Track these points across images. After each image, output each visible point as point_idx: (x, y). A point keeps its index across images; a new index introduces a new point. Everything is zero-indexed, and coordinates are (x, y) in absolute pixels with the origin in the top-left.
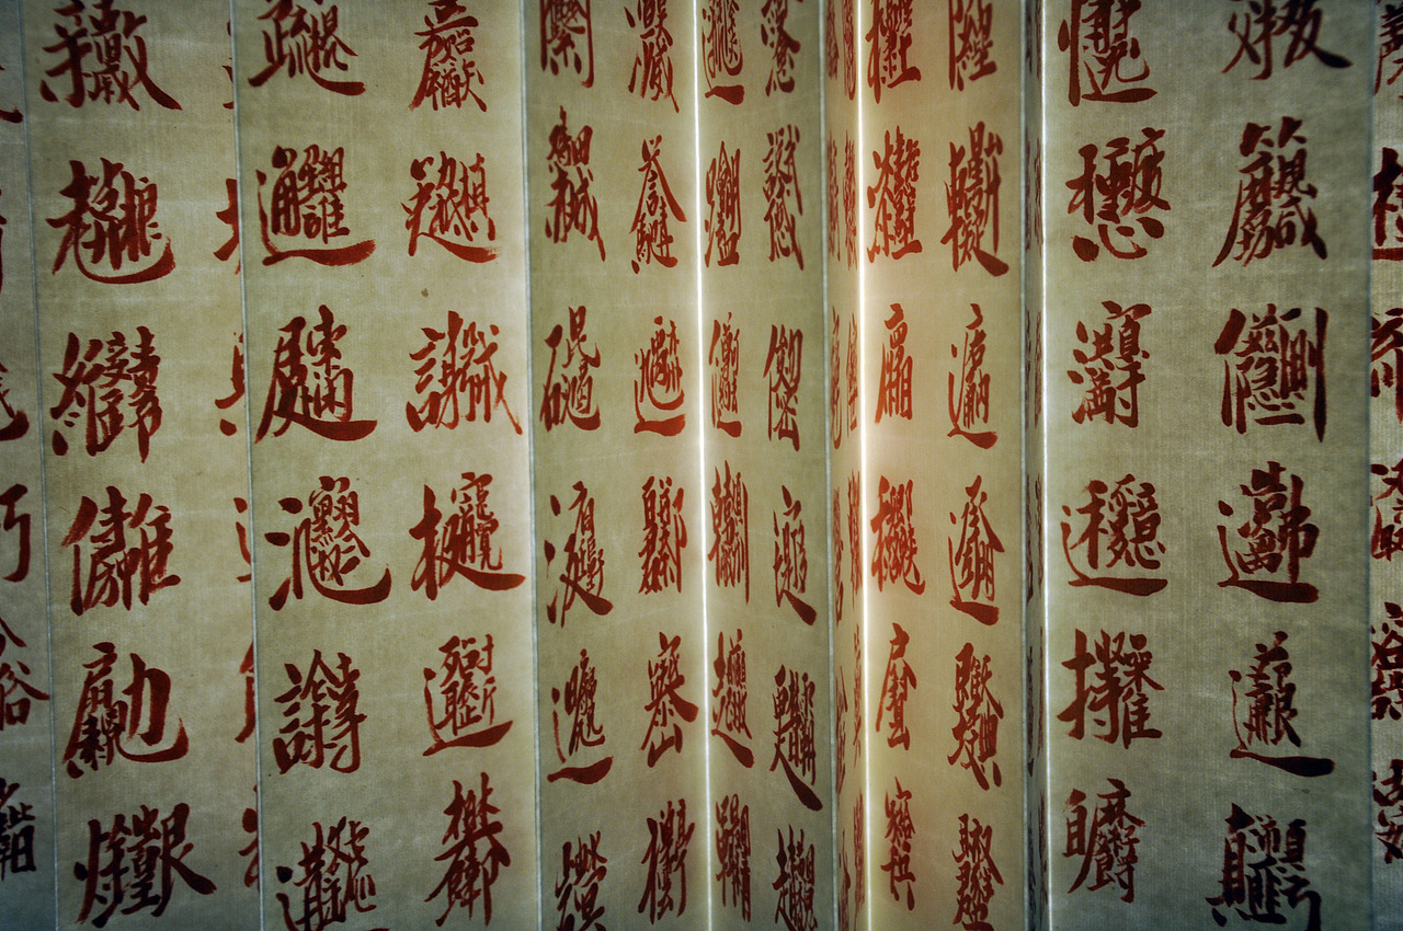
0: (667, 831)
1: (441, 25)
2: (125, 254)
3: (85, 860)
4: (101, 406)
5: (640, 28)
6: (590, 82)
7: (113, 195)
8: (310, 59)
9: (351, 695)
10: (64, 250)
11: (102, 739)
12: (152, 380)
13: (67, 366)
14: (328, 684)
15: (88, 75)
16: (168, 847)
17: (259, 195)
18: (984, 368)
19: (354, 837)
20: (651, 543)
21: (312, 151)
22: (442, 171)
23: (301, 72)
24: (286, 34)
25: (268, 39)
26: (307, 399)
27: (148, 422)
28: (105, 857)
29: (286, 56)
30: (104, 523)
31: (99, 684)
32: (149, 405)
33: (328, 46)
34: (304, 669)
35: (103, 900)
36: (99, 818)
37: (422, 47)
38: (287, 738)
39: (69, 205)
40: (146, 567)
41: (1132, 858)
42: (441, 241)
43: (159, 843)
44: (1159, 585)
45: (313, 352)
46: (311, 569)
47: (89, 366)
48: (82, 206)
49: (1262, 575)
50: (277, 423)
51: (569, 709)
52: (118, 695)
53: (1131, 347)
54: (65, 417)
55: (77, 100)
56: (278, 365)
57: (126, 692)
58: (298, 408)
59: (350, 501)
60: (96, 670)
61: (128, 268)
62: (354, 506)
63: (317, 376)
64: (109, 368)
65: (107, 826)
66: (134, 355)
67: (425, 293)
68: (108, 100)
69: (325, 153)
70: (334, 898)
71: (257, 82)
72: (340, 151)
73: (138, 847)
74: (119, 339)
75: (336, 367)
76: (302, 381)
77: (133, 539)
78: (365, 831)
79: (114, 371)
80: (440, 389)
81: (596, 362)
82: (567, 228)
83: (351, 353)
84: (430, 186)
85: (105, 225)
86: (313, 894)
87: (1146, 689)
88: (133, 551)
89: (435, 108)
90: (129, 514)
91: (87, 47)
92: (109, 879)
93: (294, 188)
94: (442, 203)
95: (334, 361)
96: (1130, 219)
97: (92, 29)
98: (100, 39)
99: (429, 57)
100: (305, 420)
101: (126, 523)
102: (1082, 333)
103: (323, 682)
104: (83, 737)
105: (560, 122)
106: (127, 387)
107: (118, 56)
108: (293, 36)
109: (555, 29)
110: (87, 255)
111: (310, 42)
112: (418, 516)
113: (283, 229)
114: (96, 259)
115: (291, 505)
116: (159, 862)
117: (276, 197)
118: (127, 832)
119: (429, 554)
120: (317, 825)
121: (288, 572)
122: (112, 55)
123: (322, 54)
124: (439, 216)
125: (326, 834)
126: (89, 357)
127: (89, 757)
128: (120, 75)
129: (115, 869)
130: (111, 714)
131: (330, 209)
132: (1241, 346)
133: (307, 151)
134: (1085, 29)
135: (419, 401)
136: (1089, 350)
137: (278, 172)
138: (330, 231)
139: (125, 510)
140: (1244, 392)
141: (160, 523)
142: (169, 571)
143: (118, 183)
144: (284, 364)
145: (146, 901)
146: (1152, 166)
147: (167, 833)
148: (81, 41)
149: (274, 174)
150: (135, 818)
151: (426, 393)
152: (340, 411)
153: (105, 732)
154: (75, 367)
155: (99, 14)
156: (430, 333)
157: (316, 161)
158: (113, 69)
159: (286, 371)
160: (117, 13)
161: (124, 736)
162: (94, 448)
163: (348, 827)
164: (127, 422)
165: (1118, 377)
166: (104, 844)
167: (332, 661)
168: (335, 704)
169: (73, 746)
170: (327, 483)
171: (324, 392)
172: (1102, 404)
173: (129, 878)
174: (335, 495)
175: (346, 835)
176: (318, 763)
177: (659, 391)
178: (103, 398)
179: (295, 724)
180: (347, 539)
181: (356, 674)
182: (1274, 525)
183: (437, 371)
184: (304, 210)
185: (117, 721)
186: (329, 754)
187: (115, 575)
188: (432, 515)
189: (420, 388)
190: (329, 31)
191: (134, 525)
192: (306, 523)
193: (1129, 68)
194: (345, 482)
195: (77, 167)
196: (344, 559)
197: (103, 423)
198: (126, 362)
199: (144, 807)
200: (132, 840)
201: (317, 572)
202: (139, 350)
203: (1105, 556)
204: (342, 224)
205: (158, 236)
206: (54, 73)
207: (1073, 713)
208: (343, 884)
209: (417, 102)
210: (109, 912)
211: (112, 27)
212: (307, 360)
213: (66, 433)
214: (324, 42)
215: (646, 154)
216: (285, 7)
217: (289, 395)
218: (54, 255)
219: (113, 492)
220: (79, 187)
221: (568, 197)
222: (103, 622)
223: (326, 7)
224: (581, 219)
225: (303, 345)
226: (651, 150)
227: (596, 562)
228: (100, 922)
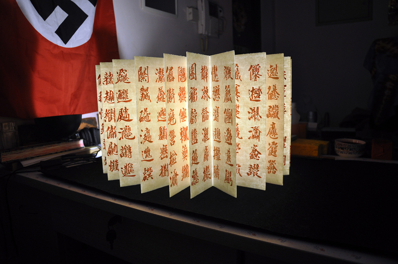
2: (112, 100)
3: (110, 165)
4: (110, 117)
5: (158, 74)
6: (148, 82)
9: (130, 150)
10: (105, 100)
11: (111, 152)
13: (106, 112)
15: (108, 81)
17: (117, 95)
20: (161, 134)
21: (124, 90)
23: (122, 81)
25: (118, 78)
26: (123, 117)
27: (115, 118)
28: (112, 165)
29: (120, 80)
30: (110, 129)
31: (111, 146)
34: (124, 147)
38: (122, 154)
39: (106, 95)
41: (219, 174)
43: (118, 163)
44: (220, 141)
45: (124, 112)
46: (124, 136)
47: (108, 112)
48: (107, 95)
49: (228, 141)
50: (119, 120)
51: (145, 153)
52: (113, 148)
53: (218, 112)
54: (106, 118)
55: (107, 84)
56: (119, 114)
58: (122, 118)
61: (112, 102)
62: (130, 129)
63: (124, 115)
64: (111, 113)
65: (112, 161)
66: (113, 111)
68: (110, 84)
71: (116, 83)
72: (127, 90)
74: (112, 109)
76: (122, 115)
78: (132, 164)
81: (150, 114)
82: (144, 99)
83: (129, 112)
85: (110, 97)
86: (126, 171)
87: (220, 154)
88: (114, 132)
91: (108, 78)
92: (113, 167)
93: (121, 94)
95: (127, 113)
96: (217, 96)
100: (123, 119)
101: (113, 129)
102: (214, 110)
103: (126, 148)
105: (142, 87)
106: (113, 115)
108: (121, 78)
109: (141, 77)
110: (108, 100)
111: (123, 78)
113: (120, 99)
114: (109, 101)
115: (121, 129)
117: (119, 95)
121: (121, 136)
125: (127, 165)
127: (110, 154)
129: (113, 166)
130: (112, 150)
131: (126, 96)
132: (226, 113)
134: (213, 73)
136: (215, 112)
137: (119, 93)
138: (126, 99)
140: (226, 119)
143: (111, 93)
145: (117, 169)
146: (219, 90)
149: (118, 93)
150: (115, 161)
152: (128, 118)
155: (109, 75)
158: (111, 80)
159: (120, 114)
160: (111, 74)
161: (114, 152)
162: (109, 121)
163: (130, 164)
164: (113, 118)
165: (217, 116)
166: (112, 163)
167: (127, 146)
168: (128, 151)
169: (108, 153)
170: (126, 126)
171: (126, 116)
172: (216, 119)
173: (115, 167)
174: (127, 128)
175: (130, 165)
177: (162, 116)
179: (123, 152)
180: (129, 132)
181: (131, 147)
182: (229, 135)
184: (122, 96)
186: (127, 156)
187: (112, 135)
190: (126, 77)
192: (124, 131)
193: (217, 77)
194: (129, 126)
195: (107, 91)
196: (129, 135)
200: (115, 163)
203: (216, 138)
204: (128, 98)
206: (104, 81)
207: (214, 156)
208: (130, 170)
210: (113, 170)
211: (111, 76)
212: (123, 113)
213: (106, 120)
214: (125, 78)
215: (159, 89)
216: (120, 74)
217: (121, 117)
218: (104, 101)
219: (111, 126)
220: (107, 93)
221: (144, 96)
222: (111, 140)
223: (125, 74)
224: (146, 98)
225: (123, 111)
226: (160, 88)
227: (150, 137)
228: (112, 171)
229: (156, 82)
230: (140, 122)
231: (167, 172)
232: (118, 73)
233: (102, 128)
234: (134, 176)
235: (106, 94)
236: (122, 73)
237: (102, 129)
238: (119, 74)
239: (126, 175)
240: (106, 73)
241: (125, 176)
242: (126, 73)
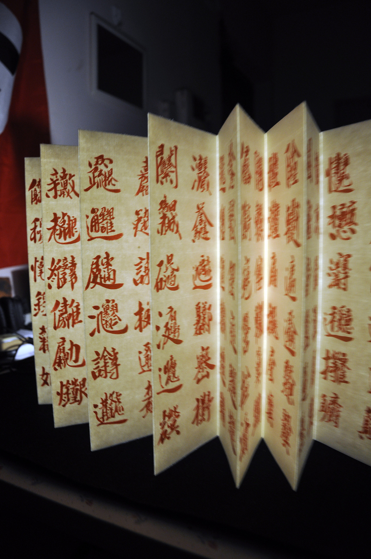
0: (203, 401)
1: (145, 173)
2: (67, 236)
3: (59, 391)
4: (61, 276)
5: (197, 171)
6: (176, 187)
7: (64, 221)
8: (104, 183)
9: (116, 359)
10: (51, 236)
11: (63, 361)
12: (75, 269)
13: (52, 266)
14: (109, 356)
15: (58, 191)
16: (81, 388)
17: (86, 222)
18: (294, 277)
19: (117, 396)
20: (198, 322)
21: (104, 209)
22: (145, 213)
23: (101, 186)
24: (96, 177)
25: (90, 178)
26: (101, 278)
27: (74, 280)
28: (65, 390)
29: (96, 183)
30: (62, 307)
31: (61, 348)
32: (74, 276)
33: (109, 179)
34: (101, 352)
35: (64, 401)
36: (62, 381)
37: (140, 179)
38: (96, 371)
39: (53, 224)
40: (73, 318)
41: (338, 416)
42: (145, 233)
43: (78, 387)
44: (351, 339)
45: (103, 265)
46: (103, 325)
47: (58, 266)
48: (56, 225)
50: (92, 285)
51: (165, 373)
52: (66, 350)
53: (345, 267)
54: (51, 279)
55: (55, 197)
56: (92, 269)
57: (69, 350)
58: (98, 281)
59: (115, 306)
60: (60, 344)
61: (68, 240)
62: (116, 307)
63: (104, 271)
64: (63, 266)
65: (65, 383)
66: (70, 263)
67: (139, 247)
68: (64, 196)
69: (108, 209)
70: (111, 412)
71: (86, 190)
72: (113, 208)
73: (73, 388)
74: (66, 259)
75: (110, 269)
76: (99, 273)
77: (70, 311)
78: (121, 395)
79: (64, 267)
80: (144, 274)
81: (177, 270)
82: (166, 231)
83: (115, 265)
84: (141, 218)
85: (62, 229)
86: (105, 411)
87: (346, 369)
88: (70, 314)
89: (143, 195)
90: (68, 304)
91: (59, 183)
92: (66, 396)
93: (97, 219)
94: (145, 222)
95: (110, 267)
96: (346, 228)
97: (60, 179)
98: (62, 181)
99: (142, 181)
100: (101, 284)
101: (68, 307)
102: (331, 262)
103: (107, 355)
104: (57, 361)
105: (164, 199)
106: (68, 271)
107: (67, 185)
108: (98, 177)
109: (162, 172)
110: (57, 237)
111: (104, 179)
112: (137, 309)
113: (94, 231)
114: (60, 238)
116: (79, 392)
117: (92, 222)
118: (70, 384)
119: (140, 320)
120: (106, 394)
121: (95, 326)
122: (65, 185)
123: (107, 182)
124: (144, 226)
125: (108, 395)
126: (58, 264)
127: (59, 366)
128: (67, 190)
129: (67, 393)
130: (65, 355)
131: (109, 225)
133: (102, 208)
134: (333, 171)
135: (137, 278)
136: (333, 267)
137: (93, 215)
138: (109, 231)
139: (68, 303)
141: (77, 307)
142: (80, 319)
143: (66, 218)
144: (94, 269)
145: (76, 401)
146: (352, 212)
147: (81, 385)
148: (57, 182)
149: (91, 216)
150: (72, 381)
151: (139, 275)
152: (112, 281)
153: (63, 360)
154: (54, 266)
155: (62, 175)
156: (141, 259)
157: (105, 211)
158: (65, 189)
159: (95, 270)
160: (67, 174)
161: (68, 361)
162: (59, 287)
164: (67, 281)
165: (342, 276)
166: (64, 387)
167: (110, 350)
168: (110, 361)
169: (55, 363)
170: (108, 301)
171: (107, 276)
172: (336, 284)
173: (71, 396)
174: (110, 304)
175: (115, 395)
176: (106, 377)
177: (203, 277)
178: (62, 274)
179: (98, 367)
180: (114, 316)
181: (117, 353)
183: (143, 269)
184: (101, 225)
185: (66, 357)
186: (109, 375)
187: (65, 320)
188: (141, 309)
189: (137, 274)
190: (110, 175)
191: (70, 307)
192: (101, 313)
193: (346, 182)
194: (113, 301)
195: (55, 214)
196: (113, 322)
197: (62, 281)
198: (67, 265)
199: (74, 379)
200: (71, 386)
201: (105, 326)
202: (71, 262)
203: (336, 329)
204: (113, 229)
205: (76, 232)
206: (49, 190)
207: (324, 373)
208: (114, 409)
209: (137, 194)
210: (66, 403)
211: (65, 178)
212: (101, 267)
213: (51, 283)
214: (108, 178)
215: (198, 207)
216: (96, 169)
217: (95, 277)
218: (48, 237)
219: (64, 299)
220: (55, 219)
221: (167, 221)
222: (62, 332)
223: (109, 169)
224: (172, 227)
225: (100, 263)
226: (201, 206)
227: (177, 329)
228: (64, 406)
229: (193, 188)
230: (158, 291)
231: (206, 413)
232: (90, 165)
234: (124, 421)
235: (52, 221)
236: (101, 167)
238: (93, 167)
239: (105, 422)
240: (55, 170)
241: (102, 423)
242: (110, 166)
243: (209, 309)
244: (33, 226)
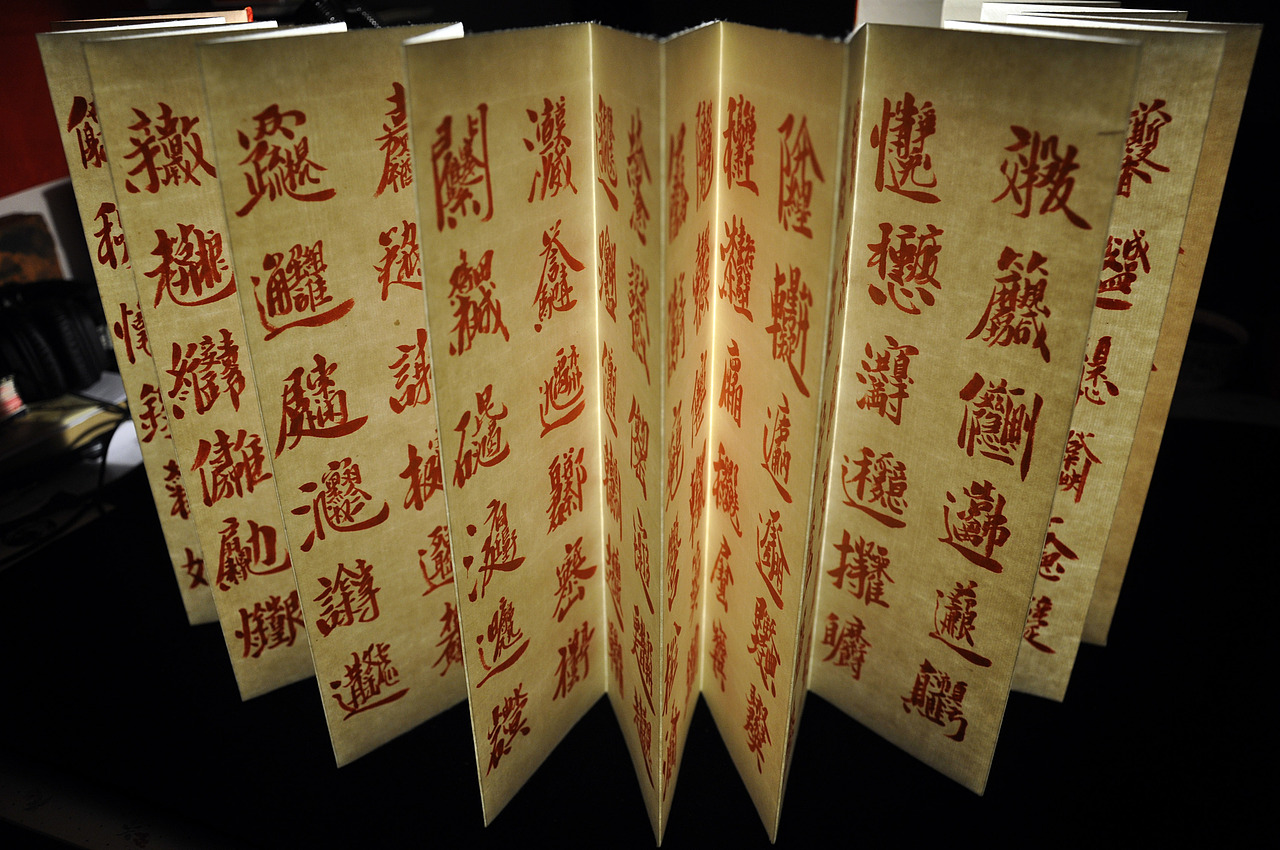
0: (574, 646)
1: (397, 128)
2: (204, 284)
3: (241, 629)
4: (202, 384)
5: (539, 146)
6: (490, 215)
7: (189, 247)
8: (287, 183)
9: (369, 579)
10: (160, 291)
11: (238, 568)
12: (235, 361)
13: (175, 364)
14: (351, 579)
15: (159, 169)
16: (289, 614)
17: (255, 294)
19: (380, 651)
20: (556, 499)
21: (296, 250)
22: (405, 235)
23: (281, 194)
24: (265, 169)
25: (249, 178)
26: (311, 418)
27: (236, 387)
28: (253, 625)
29: (266, 187)
30: (216, 452)
31: (230, 540)
32: (236, 376)
33: (301, 169)
34: (332, 577)
35: (256, 645)
36: (245, 607)
37: (381, 149)
38: (325, 618)
39: (159, 260)
40: (249, 471)
41: (860, 660)
42: (407, 284)
43: (284, 612)
44: (901, 525)
45: (311, 386)
46: (329, 520)
47: (190, 361)
48: (168, 259)
49: (968, 545)
50: (290, 441)
51: (491, 639)
52: (243, 544)
53: (901, 373)
54: (179, 395)
55: (154, 187)
56: (285, 404)
57: (249, 541)
58: (306, 426)
59: (353, 471)
60: (227, 534)
61: (207, 293)
62: (357, 473)
63: (318, 401)
64: (204, 360)
65: (251, 610)
66: (219, 348)
67: (397, 323)
68: (177, 183)
69: (307, 248)
70: (371, 685)
71: (243, 213)
72: (320, 243)
73: (272, 617)
74: (208, 340)
75: (333, 391)
76: (306, 409)
77: (237, 457)
78: (388, 647)
79: (208, 360)
80: (415, 381)
81: (504, 415)
82: (471, 338)
83: (340, 380)
84: (396, 247)
85: (187, 268)
86: (357, 687)
87: (883, 578)
88: (239, 464)
89: (396, 190)
90: (233, 444)
91: (157, 149)
92: (258, 635)
93: (284, 280)
94: (406, 256)
95: (329, 388)
96: (911, 286)
97: (158, 135)
98: (166, 141)
99: (388, 155)
100: (313, 432)
101: (231, 449)
102: (869, 351)
103: (347, 579)
104: (226, 570)
105: (459, 262)
106: (219, 369)
107: (180, 151)
108: (270, 169)
109: (451, 192)
110: (176, 291)
111: (285, 170)
112: (406, 463)
113: (278, 312)
114: (184, 292)
115: (309, 487)
116: (286, 622)
117: (270, 291)
118: (264, 610)
119: (415, 485)
120: (355, 654)
121: (313, 527)
122: (176, 152)
123: (297, 177)
124: (405, 266)
125: (361, 656)
126: (189, 356)
127: (232, 578)
128: (183, 164)
129: (260, 629)
130: (242, 555)
131: (315, 287)
132: (978, 398)
133: (292, 251)
134: (891, 137)
135: (398, 394)
136: (873, 365)
137: (269, 273)
138: (316, 302)
139: (229, 442)
140: (975, 431)
141: (254, 445)
142: (264, 471)
143: (192, 238)
144: (291, 402)
145: (280, 639)
146: (932, 252)
147: (288, 607)
148: (151, 146)
149: (265, 276)
150: (267, 603)
151: (404, 388)
152: (338, 419)
153: (239, 564)
154: (180, 364)
155: (162, 124)
156: (405, 349)
157: (299, 256)
158: (177, 161)
159: (293, 406)
160: (176, 119)
161: (252, 564)
162: (201, 410)
163: (375, 649)
164: (221, 389)
165: (890, 389)
166: (251, 620)
167: (352, 566)
168: (357, 588)
169: (221, 575)
170: (334, 465)
171: (324, 410)
172: (877, 401)
173: (269, 632)
174: (341, 471)
175: (375, 651)
176: (350, 622)
177: (562, 398)
178: (203, 379)
179: (331, 607)
180: (354, 494)
181: (370, 567)
182: (982, 519)
183: (411, 371)
184: (293, 293)
185: (246, 557)
186: (357, 617)
187: (229, 480)
188: (415, 460)
189: (398, 386)
190: (301, 158)
191: (236, 449)
192: (322, 495)
193: (921, 175)
195: (161, 234)
196: (353, 506)
197: (206, 394)
198: (215, 353)
199: (271, 597)
200: (267, 614)
201: (334, 520)
202: (223, 344)
203: (868, 495)
204: (325, 295)
205: (226, 268)
206: (133, 173)
207: (837, 573)
208: (376, 677)
209: (380, 190)
210: (261, 649)
211: (174, 130)
212: (308, 394)
213: (181, 405)
214: (298, 167)
215: (546, 240)
216: (262, 148)
217: (297, 420)
218: (154, 295)
219: (219, 433)
220: (164, 246)
221: (471, 314)
222: (225, 508)
223: (297, 140)
224: (484, 323)
225: (304, 385)
226: (551, 235)
227: (510, 540)
228: (256, 655)
229: (531, 200)
230: (462, 484)
231: (581, 665)
232: (244, 142)
233: (146, 409)
234: (402, 693)
235: (155, 253)
236: (277, 140)
237: (143, 417)
238: (253, 145)
239: (361, 707)
240: (140, 114)
241: (354, 712)
242: (299, 132)
243: (580, 458)
244: (100, 225)
